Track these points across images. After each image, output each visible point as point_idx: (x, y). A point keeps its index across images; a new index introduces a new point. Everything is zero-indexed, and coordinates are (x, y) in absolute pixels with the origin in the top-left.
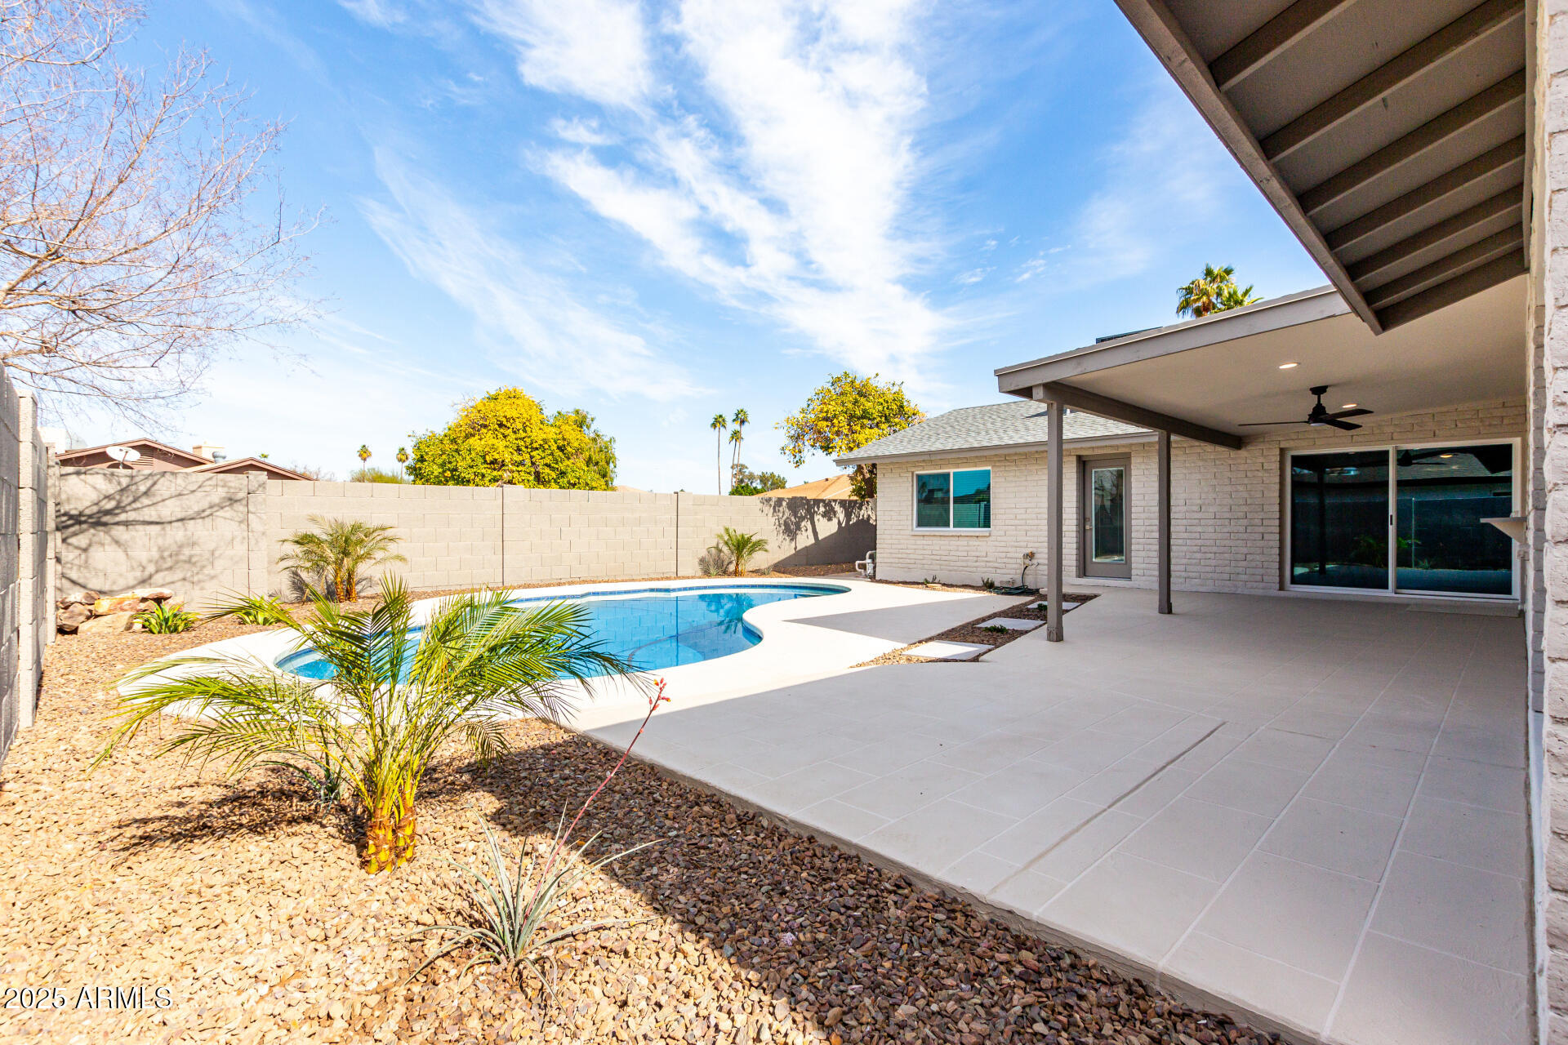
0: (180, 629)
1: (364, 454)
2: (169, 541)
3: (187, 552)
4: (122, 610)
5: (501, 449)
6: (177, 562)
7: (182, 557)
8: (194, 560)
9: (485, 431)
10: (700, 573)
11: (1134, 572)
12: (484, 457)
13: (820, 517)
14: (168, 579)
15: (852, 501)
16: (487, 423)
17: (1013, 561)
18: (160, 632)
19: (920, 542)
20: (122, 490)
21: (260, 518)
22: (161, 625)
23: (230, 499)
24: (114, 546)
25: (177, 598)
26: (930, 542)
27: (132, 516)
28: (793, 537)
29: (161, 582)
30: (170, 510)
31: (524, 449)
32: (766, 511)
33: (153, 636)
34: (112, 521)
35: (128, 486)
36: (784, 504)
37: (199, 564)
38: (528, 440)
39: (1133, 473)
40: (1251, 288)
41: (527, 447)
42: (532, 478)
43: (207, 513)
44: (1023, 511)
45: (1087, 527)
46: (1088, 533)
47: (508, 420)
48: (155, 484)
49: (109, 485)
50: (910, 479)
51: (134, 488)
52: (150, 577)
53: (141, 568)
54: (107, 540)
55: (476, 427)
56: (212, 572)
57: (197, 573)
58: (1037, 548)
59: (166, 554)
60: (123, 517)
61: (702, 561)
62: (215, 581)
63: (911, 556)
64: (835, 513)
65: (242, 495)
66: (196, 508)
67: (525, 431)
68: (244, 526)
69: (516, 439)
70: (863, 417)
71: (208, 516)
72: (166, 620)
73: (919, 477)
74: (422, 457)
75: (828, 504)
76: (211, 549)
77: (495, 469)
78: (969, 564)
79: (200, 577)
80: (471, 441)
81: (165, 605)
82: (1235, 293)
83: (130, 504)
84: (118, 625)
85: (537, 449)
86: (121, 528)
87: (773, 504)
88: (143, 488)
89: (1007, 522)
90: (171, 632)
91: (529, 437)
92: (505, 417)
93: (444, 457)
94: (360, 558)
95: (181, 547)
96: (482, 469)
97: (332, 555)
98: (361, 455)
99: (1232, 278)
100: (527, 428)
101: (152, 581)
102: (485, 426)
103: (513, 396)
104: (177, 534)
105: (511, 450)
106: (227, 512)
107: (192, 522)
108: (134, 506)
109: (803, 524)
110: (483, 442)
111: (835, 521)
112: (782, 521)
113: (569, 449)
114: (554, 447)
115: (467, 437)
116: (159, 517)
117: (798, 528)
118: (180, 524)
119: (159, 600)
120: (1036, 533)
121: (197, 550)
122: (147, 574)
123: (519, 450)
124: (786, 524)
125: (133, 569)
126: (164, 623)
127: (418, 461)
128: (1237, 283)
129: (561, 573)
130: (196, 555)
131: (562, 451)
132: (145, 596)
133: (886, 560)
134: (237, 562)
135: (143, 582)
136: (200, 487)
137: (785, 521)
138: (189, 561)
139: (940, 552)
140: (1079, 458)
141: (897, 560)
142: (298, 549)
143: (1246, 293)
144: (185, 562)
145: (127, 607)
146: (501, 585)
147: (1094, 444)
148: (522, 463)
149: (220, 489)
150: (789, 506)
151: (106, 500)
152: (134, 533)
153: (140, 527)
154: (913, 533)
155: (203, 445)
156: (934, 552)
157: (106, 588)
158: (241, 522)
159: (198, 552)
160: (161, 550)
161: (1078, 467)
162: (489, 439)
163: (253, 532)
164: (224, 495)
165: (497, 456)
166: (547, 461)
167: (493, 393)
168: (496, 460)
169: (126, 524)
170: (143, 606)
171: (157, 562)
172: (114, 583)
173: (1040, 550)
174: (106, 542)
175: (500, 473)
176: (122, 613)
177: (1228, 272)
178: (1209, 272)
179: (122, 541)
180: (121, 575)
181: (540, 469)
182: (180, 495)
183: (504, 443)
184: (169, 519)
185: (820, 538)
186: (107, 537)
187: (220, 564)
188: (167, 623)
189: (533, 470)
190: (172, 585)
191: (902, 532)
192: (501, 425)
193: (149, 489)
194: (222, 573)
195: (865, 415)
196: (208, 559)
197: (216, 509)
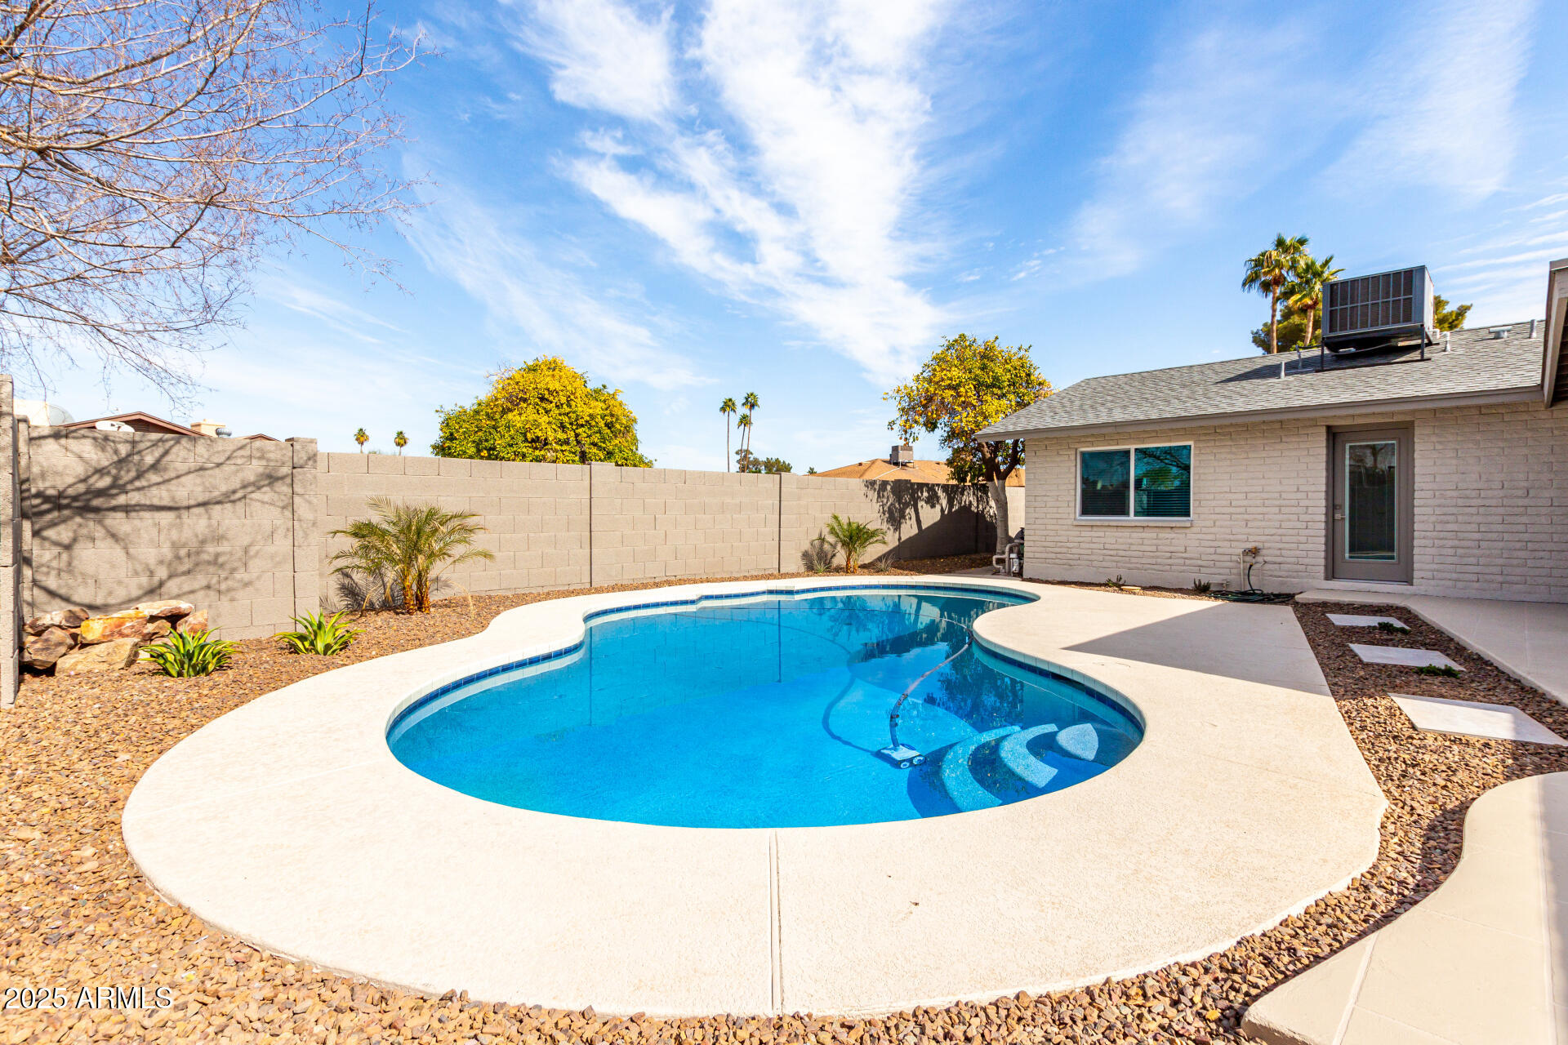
0: (211, 667)
1: (361, 437)
2: (187, 534)
3: (211, 549)
4: (122, 635)
5: (544, 426)
6: (197, 564)
7: (205, 557)
8: (221, 560)
9: (525, 405)
10: (802, 569)
11: (1416, 574)
12: (525, 435)
13: (923, 503)
14: (186, 588)
15: (953, 486)
16: (527, 396)
17: (1227, 558)
18: (180, 674)
19: (1087, 533)
20: (121, 461)
21: (310, 502)
22: (182, 664)
23: (270, 476)
24: (110, 541)
25: (198, 614)
26: (1102, 534)
27: (134, 498)
28: (897, 528)
29: (175, 591)
30: (187, 490)
31: (568, 426)
32: (870, 496)
33: (169, 682)
34: (106, 506)
35: (129, 455)
36: (889, 488)
37: (228, 566)
38: (573, 416)
39: (1417, 447)
40: (1331, 258)
41: (571, 424)
42: (577, 458)
43: (239, 495)
44: (1243, 496)
45: (1338, 516)
46: (1338, 525)
47: (550, 392)
48: (166, 453)
49: (100, 453)
50: (1073, 457)
51: (136, 458)
52: (161, 584)
53: (148, 573)
54: (99, 532)
55: (515, 400)
56: (246, 577)
57: (226, 579)
58: (1266, 541)
59: (183, 552)
60: (122, 500)
61: (805, 555)
62: (250, 589)
63: (1074, 551)
64: (938, 498)
65: (286, 470)
66: (224, 488)
67: (569, 406)
68: (288, 513)
69: (560, 415)
70: (993, 386)
71: (240, 499)
72: (190, 656)
73: (1083, 454)
74: (452, 434)
75: (931, 488)
76: (246, 543)
77: (536, 448)
78: (1159, 560)
79: (230, 583)
80: (510, 416)
81: (182, 628)
82: (1313, 263)
83: (131, 482)
84: (116, 658)
85: (582, 426)
86: (120, 515)
87: (877, 487)
88: (149, 459)
89: (1217, 510)
90: (197, 673)
91: (574, 412)
92: (548, 390)
93: (480, 434)
94: (432, 556)
95: (203, 542)
96: (524, 448)
97: (398, 552)
98: (357, 439)
99: (1305, 249)
100: (573, 403)
101: (163, 590)
102: (525, 400)
103: (553, 366)
104: (197, 524)
105: (554, 426)
106: (266, 494)
107: (218, 507)
108: (137, 484)
109: (907, 511)
110: (523, 418)
111: (938, 507)
112: (886, 508)
113: (618, 426)
114: (602, 424)
115: (505, 411)
116: (173, 499)
117: (903, 516)
118: (201, 510)
119: (174, 618)
120: (1263, 524)
121: (224, 547)
122: (156, 580)
123: (563, 427)
124: (890, 511)
125: (136, 573)
126: (186, 661)
127: (447, 439)
128: (1312, 254)
129: (656, 572)
130: (223, 553)
131: (609, 428)
132: (155, 612)
133: (1037, 555)
134: (279, 563)
135: (153, 592)
136: (228, 458)
137: (889, 508)
138: (214, 562)
139: (1116, 546)
140: (1329, 428)
141: (1053, 556)
142: (356, 543)
143: (1327, 263)
144: (209, 563)
145: (126, 632)
146: (588, 586)
147: (1351, 411)
148: (567, 442)
149: (254, 462)
150: (893, 491)
151: (96, 477)
152: (137, 522)
153: (146, 515)
154: (1076, 523)
155: (202, 422)
156: (1107, 546)
157: (99, 601)
158: (283, 508)
159: (228, 549)
160: (175, 546)
161: (1328, 440)
162: (530, 414)
163: (300, 520)
164: (261, 470)
165: (540, 434)
166: (596, 438)
167: (530, 363)
168: (538, 437)
169: (127, 509)
170: (150, 628)
171: (170, 564)
172: (110, 593)
173: (1266, 545)
174: (97, 535)
175: (542, 452)
176: (120, 640)
177: (1302, 242)
178: (1280, 243)
179: (121, 534)
180: (120, 583)
181: (586, 448)
182: (202, 469)
183: (545, 418)
184: (185, 503)
185: (924, 527)
186: (99, 528)
187: (255, 565)
188: (190, 660)
189: (579, 449)
190: (191, 596)
191: (1060, 522)
192: (542, 399)
193: (158, 461)
194: (259, 578)
195: (996, 383)
196: (240, 559)
197: (250, 489)
